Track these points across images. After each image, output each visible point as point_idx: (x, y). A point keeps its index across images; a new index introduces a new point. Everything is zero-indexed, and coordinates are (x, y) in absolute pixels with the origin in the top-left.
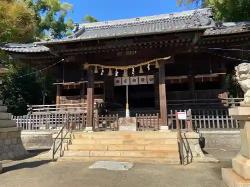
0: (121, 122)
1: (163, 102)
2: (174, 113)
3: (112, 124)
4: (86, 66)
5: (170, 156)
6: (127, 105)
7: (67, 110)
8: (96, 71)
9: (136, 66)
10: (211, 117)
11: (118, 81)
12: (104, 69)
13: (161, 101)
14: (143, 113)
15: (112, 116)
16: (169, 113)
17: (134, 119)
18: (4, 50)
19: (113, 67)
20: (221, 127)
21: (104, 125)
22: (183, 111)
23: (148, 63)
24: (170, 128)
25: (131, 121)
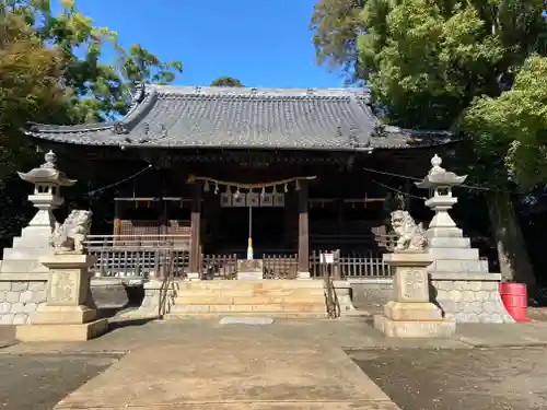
0: (239, 266)
1: (303, 239)
2: (318, 255)
3: (221, 270)
4: (191, 179)
5: (316, 309)
6: (250, 240)
7: (172, 244)
8: (207, 188)
9: (267, 185)
10: (363, 261)
11: (226, 200)
12: (219, 186)
13: (300, 237)
14: (275, 253)
15: (222, 257)
16: (310, 254)
17: (261, 262)
18: (31, 136)
19: (234, 184)
20: (375, 274)
21: (210, 270)
22: (329, 252)
23: (285, 181)
24: (312, 275)
25: (256, 265)
